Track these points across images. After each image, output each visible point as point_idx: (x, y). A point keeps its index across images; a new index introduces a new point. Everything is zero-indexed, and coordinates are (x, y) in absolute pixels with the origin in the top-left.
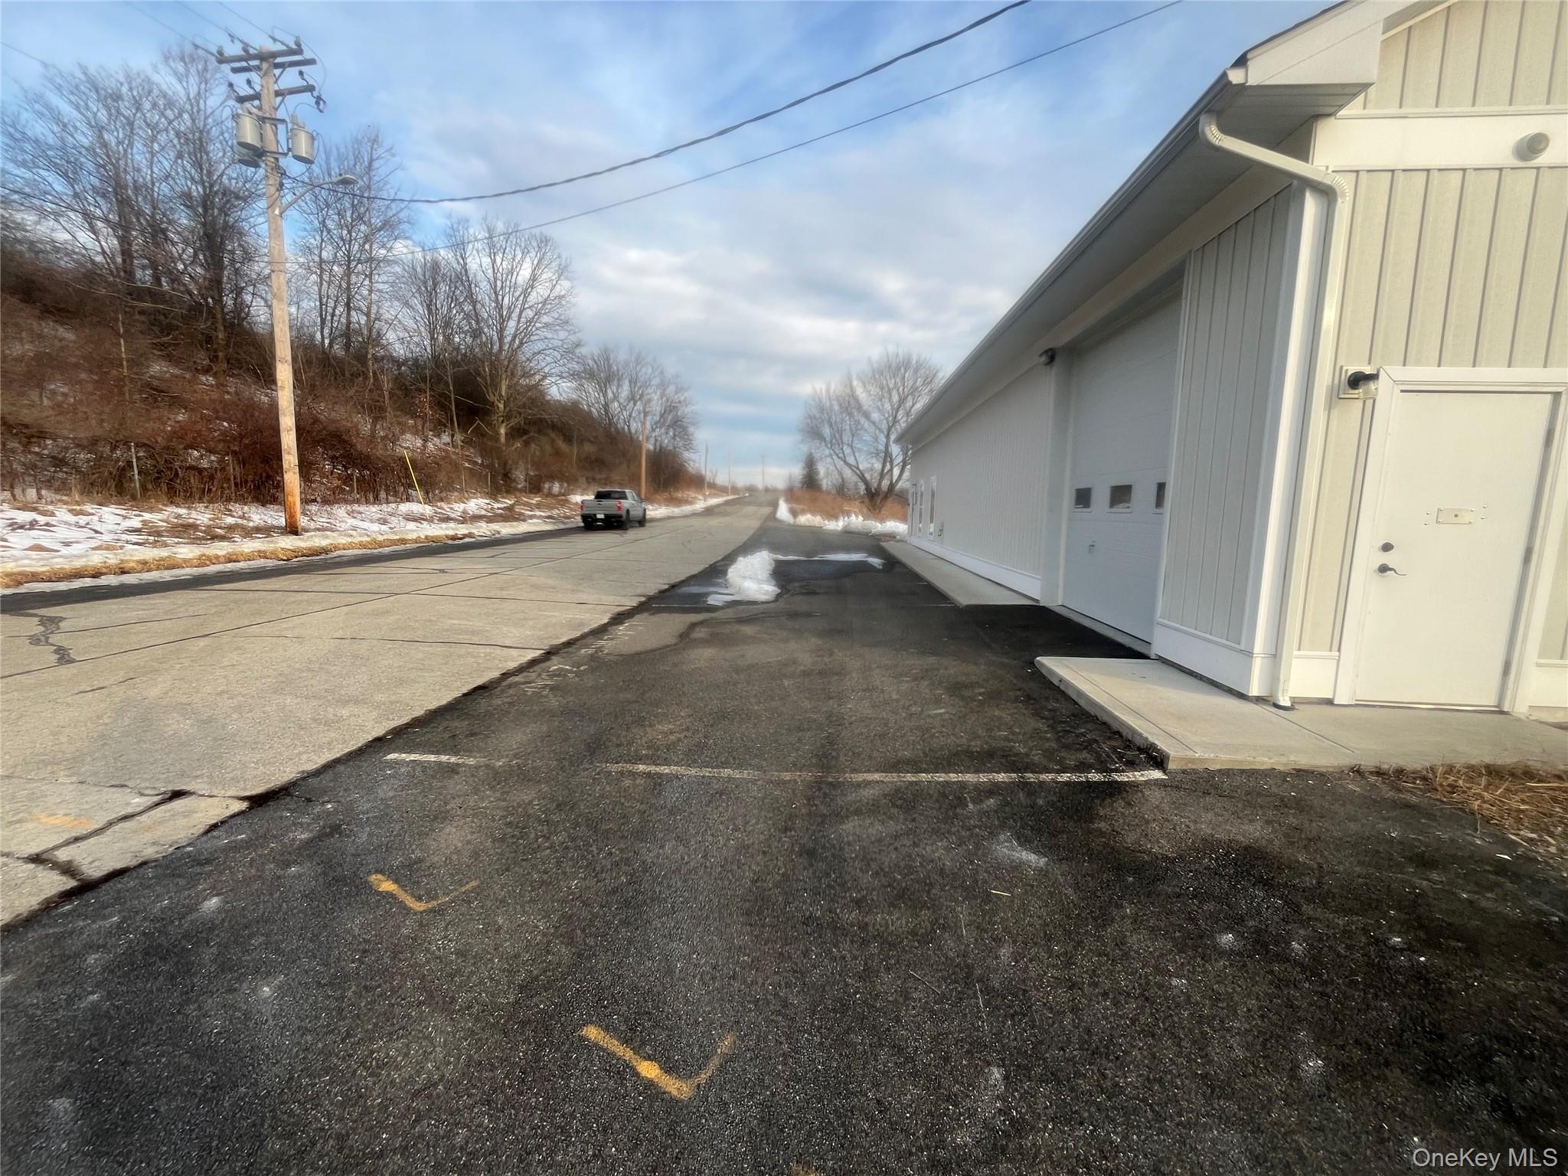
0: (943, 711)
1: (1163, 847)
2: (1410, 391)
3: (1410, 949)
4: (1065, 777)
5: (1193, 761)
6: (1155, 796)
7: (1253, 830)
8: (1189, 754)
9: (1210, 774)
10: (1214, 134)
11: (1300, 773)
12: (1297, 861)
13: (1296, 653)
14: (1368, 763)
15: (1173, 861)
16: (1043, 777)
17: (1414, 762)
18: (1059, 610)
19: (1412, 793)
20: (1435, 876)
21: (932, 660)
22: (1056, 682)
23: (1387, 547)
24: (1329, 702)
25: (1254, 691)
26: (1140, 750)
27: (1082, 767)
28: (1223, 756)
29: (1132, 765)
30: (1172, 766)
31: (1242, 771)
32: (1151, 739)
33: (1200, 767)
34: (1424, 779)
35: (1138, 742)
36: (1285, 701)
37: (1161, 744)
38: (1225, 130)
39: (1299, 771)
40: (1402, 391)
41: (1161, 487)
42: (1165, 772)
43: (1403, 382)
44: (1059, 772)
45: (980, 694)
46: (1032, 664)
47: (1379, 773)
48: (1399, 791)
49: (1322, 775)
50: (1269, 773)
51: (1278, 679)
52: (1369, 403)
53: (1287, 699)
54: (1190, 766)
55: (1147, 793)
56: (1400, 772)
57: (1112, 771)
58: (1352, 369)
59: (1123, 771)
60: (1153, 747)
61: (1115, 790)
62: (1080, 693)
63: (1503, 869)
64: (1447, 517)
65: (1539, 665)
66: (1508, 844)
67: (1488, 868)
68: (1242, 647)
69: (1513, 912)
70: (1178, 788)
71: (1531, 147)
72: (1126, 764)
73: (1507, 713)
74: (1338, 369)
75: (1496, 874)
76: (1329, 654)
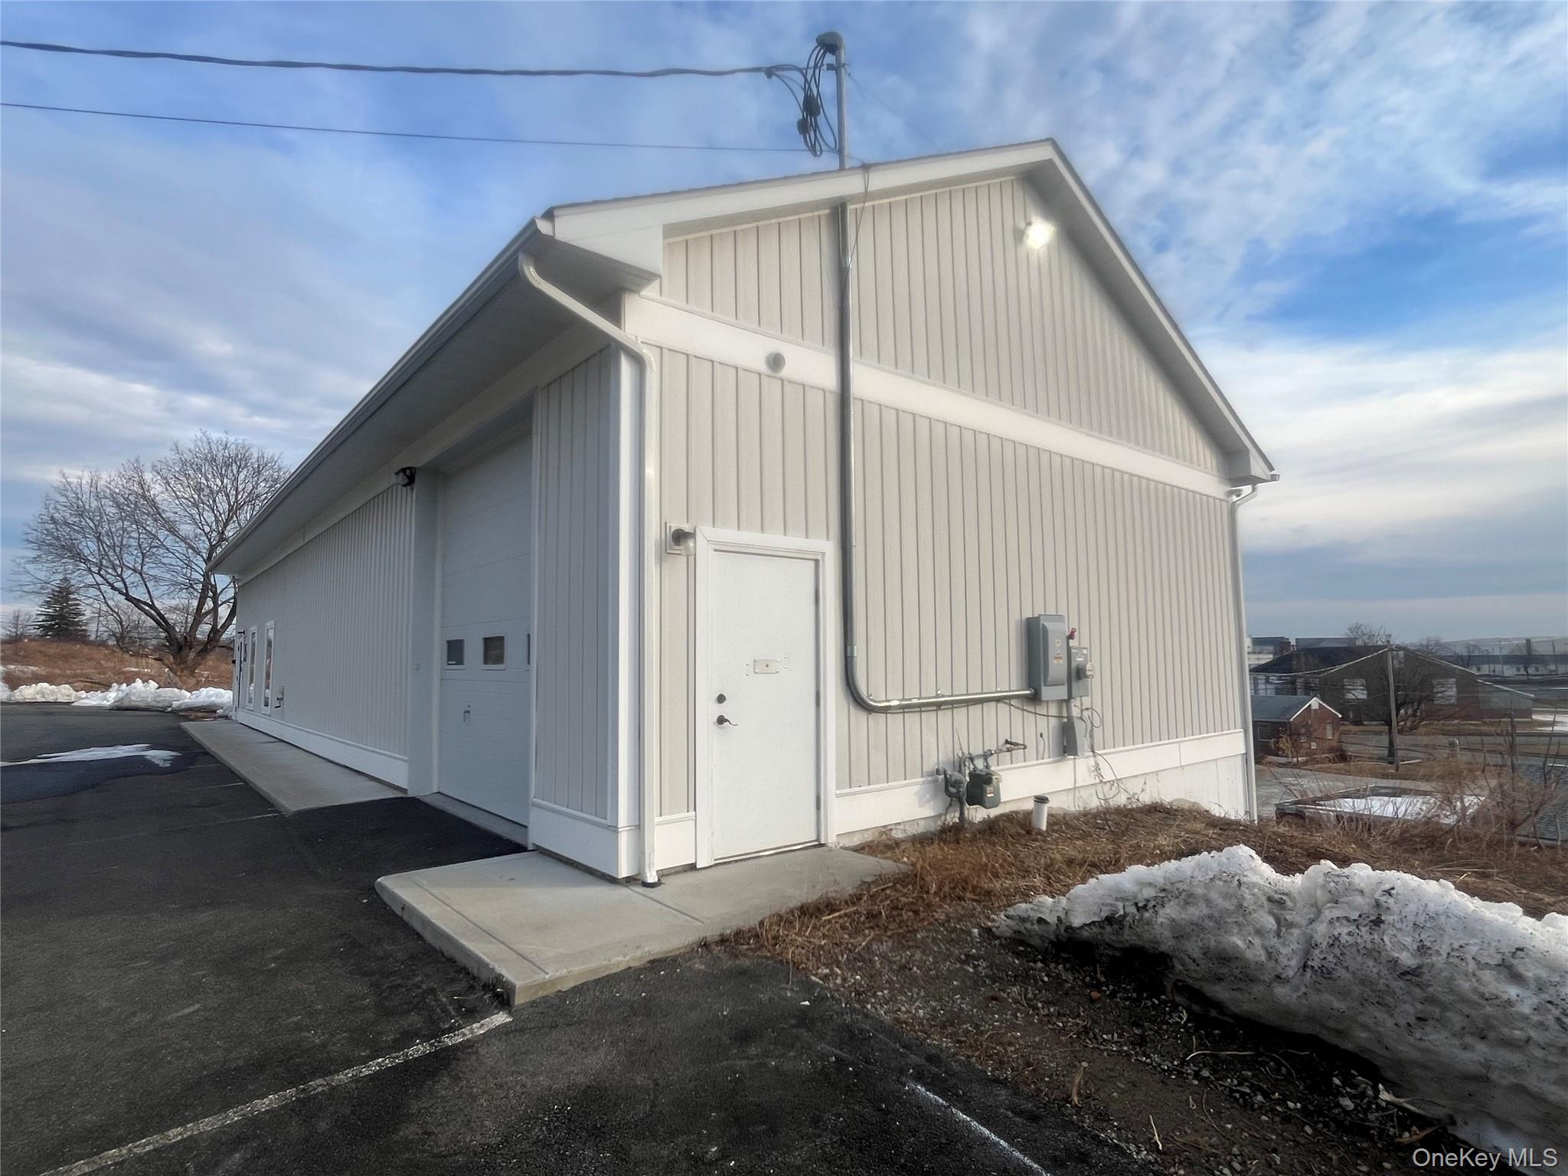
0: (197, 1006)
2: (723, 550)
3: (724, 1156)
4: (374, 1066)
5: (543, 985)
6: (491, 1055)
7: (595, 1062)
8: (540, 977)
9: (562, 995)
10: (531, 273)
11: (655, 964)
12: (635, 1086)
13: (657, 819)
14: (712, 933)
15: (494, 1150)
16: (344, 1077)
19: (745, 956)
20: (753, 1050)
21: (204, 917)
22: (398, 912)
23: (721, 699)
24: (692, 867)
25: (624, 872)
26: (485, 988)
27: (406, 1039)
28: (576, 969)
29: (473, 1014)
30: (519, 1000)
31: (597, 981)
32: (500, 969)
33: (550, 991)
34: (757, 936)
35: (484, 976)
36: (652, 878)
37: (508, 975)
38: (543, 275)
39: (652, 962)
40: (715, 550)
42: (510, 1014)
43: (716, 542)
44: (364, 1061)
45: (275, 959)
46: (372, 890)
47: (723, 941)
48: (737, 956)
49: (674, 959)
50: (629, 975)
51: (644, 853)
52: (691, 558)
53: (654, 873)
54: (541, 994)
55: (482, 1051)
56: (738, 933)
57: (444, 1032)
58: (675, 525)
59: (460, 1027)
60: (499, 979)
61: (443, 1060)
62: (425, 922)
63: (804, 1019)
64: (763, 666)
65: (838, 796)
66: (808, 987)
67: (793, 1022)
68: (609, 822)
69: (805, 1066)
70: (522, 1031)
71: (776, 362)
72: (463, 1016)
73: (821, 845)
74: (663, 525)
75: (798, 1026)
76: (686, 814)
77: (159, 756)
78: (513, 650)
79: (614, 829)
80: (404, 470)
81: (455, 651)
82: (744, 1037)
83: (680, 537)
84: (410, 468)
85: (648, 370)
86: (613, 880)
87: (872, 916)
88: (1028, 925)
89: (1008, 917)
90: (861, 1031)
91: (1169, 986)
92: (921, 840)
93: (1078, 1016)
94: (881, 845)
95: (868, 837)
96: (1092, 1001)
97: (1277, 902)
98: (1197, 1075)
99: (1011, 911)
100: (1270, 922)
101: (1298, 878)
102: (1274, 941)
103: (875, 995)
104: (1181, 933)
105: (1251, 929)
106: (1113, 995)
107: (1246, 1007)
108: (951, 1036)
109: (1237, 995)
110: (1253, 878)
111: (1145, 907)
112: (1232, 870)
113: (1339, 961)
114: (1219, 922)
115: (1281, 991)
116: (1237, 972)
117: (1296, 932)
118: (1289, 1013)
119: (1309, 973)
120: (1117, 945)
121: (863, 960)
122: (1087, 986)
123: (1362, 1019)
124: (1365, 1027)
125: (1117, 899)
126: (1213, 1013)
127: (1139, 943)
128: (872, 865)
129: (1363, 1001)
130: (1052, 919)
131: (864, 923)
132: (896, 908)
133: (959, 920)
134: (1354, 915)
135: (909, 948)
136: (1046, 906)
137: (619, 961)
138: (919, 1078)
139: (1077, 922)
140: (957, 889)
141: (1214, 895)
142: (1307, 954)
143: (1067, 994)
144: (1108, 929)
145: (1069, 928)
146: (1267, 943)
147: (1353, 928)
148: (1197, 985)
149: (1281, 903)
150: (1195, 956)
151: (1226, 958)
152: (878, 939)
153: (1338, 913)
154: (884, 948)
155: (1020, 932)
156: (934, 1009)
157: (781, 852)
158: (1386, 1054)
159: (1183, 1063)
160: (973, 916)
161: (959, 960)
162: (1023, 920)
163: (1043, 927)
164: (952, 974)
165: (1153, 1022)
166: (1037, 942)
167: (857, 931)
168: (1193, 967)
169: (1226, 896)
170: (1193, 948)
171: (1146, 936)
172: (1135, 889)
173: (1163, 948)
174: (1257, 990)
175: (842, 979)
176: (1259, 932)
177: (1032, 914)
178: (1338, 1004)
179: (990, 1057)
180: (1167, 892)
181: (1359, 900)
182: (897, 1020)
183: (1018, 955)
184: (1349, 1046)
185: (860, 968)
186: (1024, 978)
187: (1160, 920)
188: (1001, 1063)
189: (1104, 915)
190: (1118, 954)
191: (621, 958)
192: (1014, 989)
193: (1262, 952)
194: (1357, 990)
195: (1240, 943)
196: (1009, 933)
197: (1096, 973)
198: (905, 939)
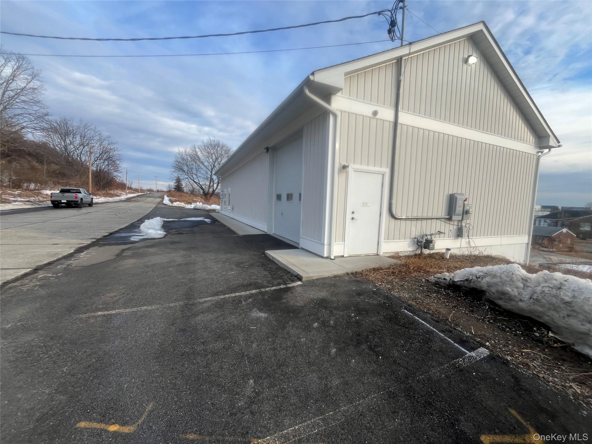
0: (234, 272)
1: (301, 303)
2: (356, 171)
3: (355, 316)
4: (273, 288)
5: (309, 277)
6: (299, 289)
7: (323, 294)
8: (308, 275)
9: (313, 280)
10: (307, 92)
11: (335, 277)
12: (333, 300)
13: (335, 243)
14: (350, 271)
15: (303, 307)
16: (267, 289)
17: (359, 270)
18: (272, 235)
19: (358, 277)
20: (361, 297)
21: (229, 255)
22: (271, 259)
23: (353, 213)
24: (343, 256)
25: (325, 255)
26: (295, 276)
27: (279, 284)
28: (317, 275)
29: (293, 281)
30: (304, 280)
31: (321, 278)
32: (298, 273)
33: (311, 279)
34: (361, 274)
35: (295, 274)
36: (333, 258)
37: (301, 274)
38: (311, 91)
39: (334, 276)
40: (354, 171)
41: (300, 195)
42: (302, 282)
43: (354, 169)
44: (272, 287)
45: (247, 265)
46: (264, 253)
47: (352, 274)
48: (356, 277)
49: (340, 276)
50: (328, 278)
51: (331, 251)
52: (347, 173)
53: (333, 256)
54: (309, 279)
55: (297, 289)
56: (356, 272)
57: (287, 284)
58: (343, 164)
59: (290, 283)
60: (299, 275)
61: (288, 289)
62: (278, 261)
63: (374, 292)
64: (365, 204)
65: (384, 242)
66: (376, 286)
67: (372, 293)
68: (322, 242)
69: (375, 302)
70: (305, 286)
71: (375, 113)
72: (291, 281)
73: (378, 255)
74: (340, 163)
75: (373, 294)
76: (342, 243)
77: (208, 220)
78: (296, 197)
79: (323, 245)
80: (266, 148)
81: (279, 197)
82: (359, 294)
83: (344, 167)
84: (268, 148)
85: (338, 118)
87: (393, 273)
88: (440, 280)
89: (434, 277)
90: (390, 297)
91: (484, 300)
92: (408, 257)
93: (453, 303)
94: (396, 256)
95: (392, 254)
96: (458, 300)
97: (525, 280)
98: (488, 321)
99: (435, 276)
100: (521, 285)
101: (534, 275)
102: (522, 290)
103: (394, 291)
104: (489, 285)
105: (514, 286)
106: (465, 299)
107: (508, 307)
108: (415, 302)
109: (506, 304)
110: (517, 273)
111: (479, 278)
112: (511, 270)
113: (543, 298)
114: (504, 283)
115: (521, 304)
116: (507, 297)
117: (530, 289)
118: (522, 310)
119: (532, 300)
120: (468, 287)
121: (391, 283)
122: (457, 296)
123: (547, 314)
124: (548, 316)
125: (470, 275)
126: (497, 308)
127: (476, 287)
128: (394, 261)
129: (549, 309)
130: (448, 279)
131: (391, 274)
132: (400, 272)
133: (419, 277)
134: (552, 286)
135: (404, 281)
136: (447, 275)
137: (326, 275)
138: (406, 309)
139: (456, 280)
140: (419, 269)
141: (503, 276)
142: (532, 295)
143: (450, 298)
144: (466, 282)
145: (453, 281)
146: (519, 291)
147: (550, 289)
148: (493, 300)
149: (526, 281)
150: (494, 292)
151: (504, 293)
152: (395, 278)
153: (546, 285)
154: (396, 280)
155: (437, 281)
156: (410, 296)
157: (367, 255)
158: (554, 324)
159: (485, 318)
160: (423, 276)
161: (418, 286)
162: (439, 278)
163: (445, 281)
164: (416, 289)
165: (477, 307)
166: (443, 284)
167: (389, 276)
168: (493, 295)
169: (507, 277)
170: (493, 290)
171: (478, 285)
172: (477, 273)
173: (483, 289)
174: (513, 303)
175: (384, 286)
176: (517, 288)
177: (442, 277)
178: (540, 309)
179: (426, 308)
180: (486, 274)
181: (554, 282)
182: (400, 296)
183: (436, 287)
184: (542, 321)
185: (390, 284)
186: (438, 292)
187: (483, 281)
188: (429, 309)
189: (465, 279)
190: (468, 289)
191: (327, 274)
192: (434, 295)
193: (517, 293)
194: (548, 306)
195: (510, 290)
196: (434, 281)
197: (460, 293)
198: (403, 279)
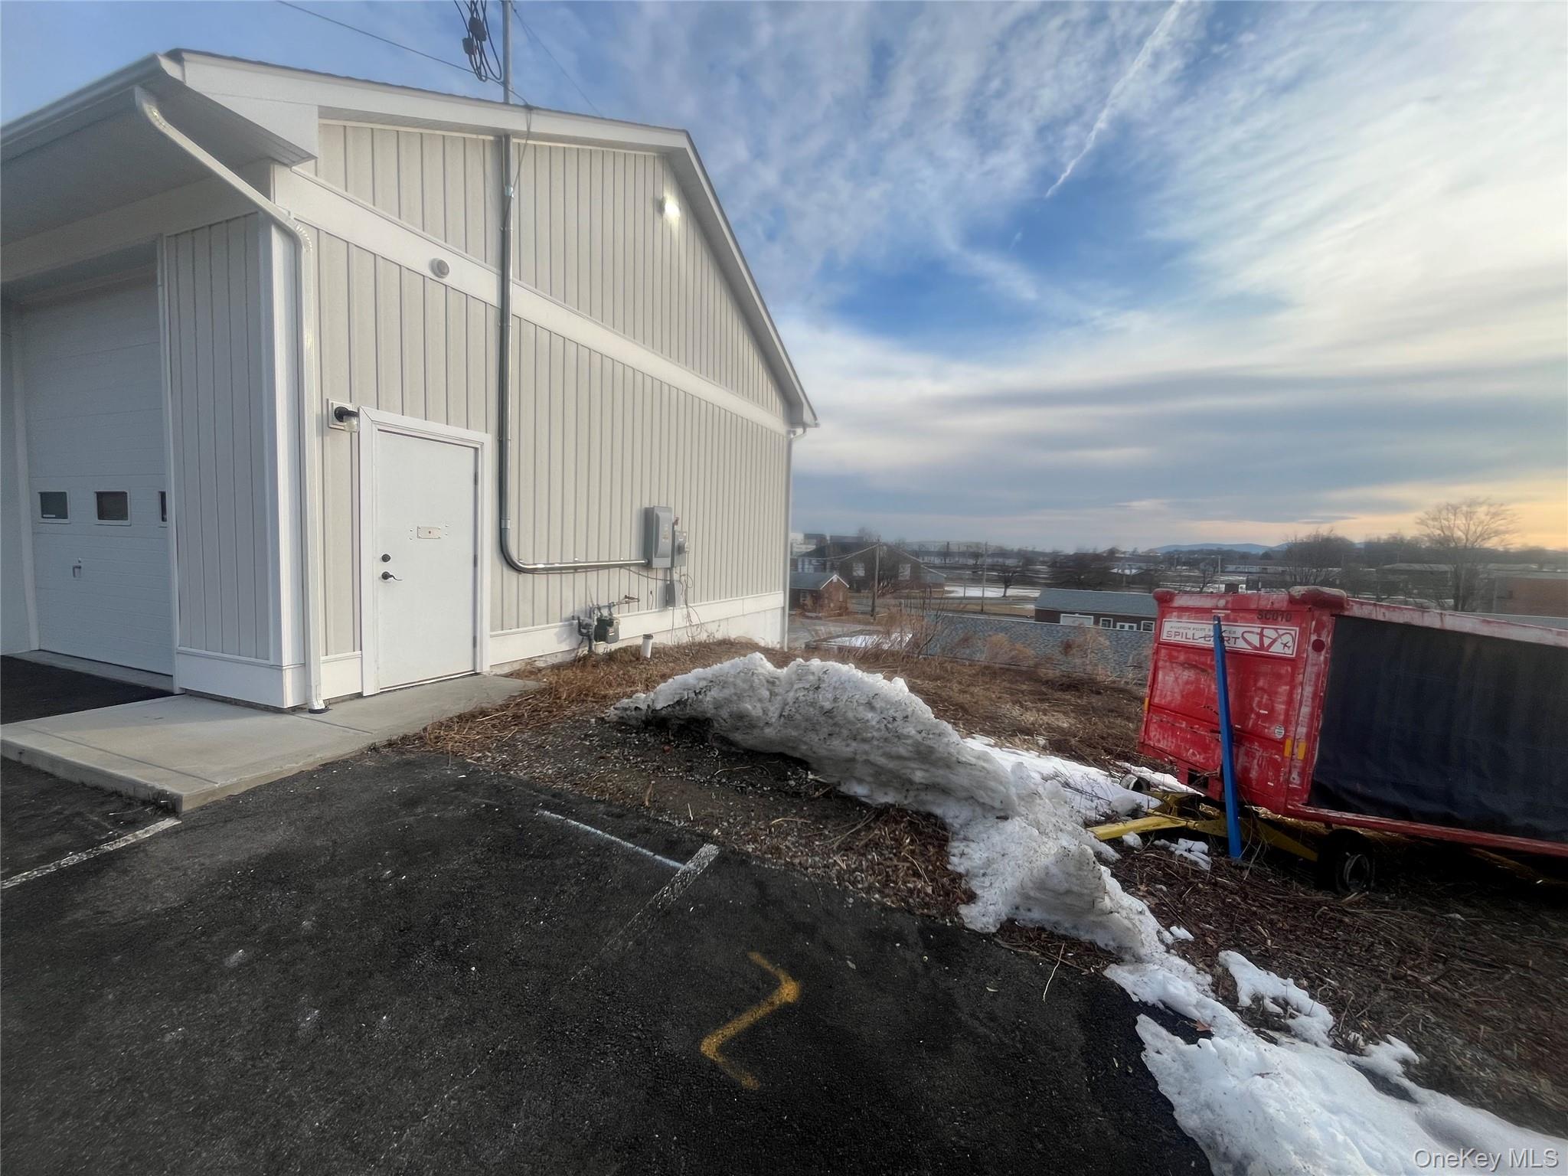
1: (173, 899)
2: (388, 431)
4: (19, 879)
5: (213, 793)
6: (163, 849)
7: (277, 836)
8: (208, 787)
9: (233, 800)
10: (156, 118)
11: (326, 767)
13: (323, 658)
14: (380, 739)
15: (178, 910)
17: (410, 731)
19: (411, 752)
20: (419, 810)
23: (386, 558)
24: (359, 696)
25: (290, 702)
26: (145, 803)
28: (247, 776)
29: (133, 825)
30: (186, 807)
31: (269, 784)
32: (159, 786)
33: (221, 797)
34: (421, 738)
35: (142, 794)
36: (318, 705)
37: (170, 788)
39: (324, 765)
40: (379, 430)
42: (178, 818)
43: (379, 423)
47: (390, 744)
48: (403, 753)
49: (346, 761)
50: (300, 775)
51: (311, 686)
53: (321, 702)
54: (210, 800)
55: (151, 849)
56: (405, 739)
57: (101, 842)
58: (338, 404)
59: (119, 836)
60: (162, 794)
61: (103, 863)
62: (53, 760)
63: (460, 786)
64: (425, 533)
65: (492, 636)
66: (464, 766)
67: (452, 789)
68: (272, 662)
69: (462, 812)
70: (193, 828)
71: (440, 269)
72: (121, 827)
73: (476, 674)
74: (324, 402)
75: (456, 790)
76: (352, 653)
78: (140, 505)
79: (279, 668)
81: (53, 504)
82: (411, 803)
83: (342, 414)
85: (304, 250)
86: (279, 711)
87: (515, 717)
88: (628, 712)
89: (615, 709)
90: (505, 787)
91: (710, 737)
92: (557, 668)
93: (655, 761)
94: (529, 670)
95: (516, 667)
96: (664, 751)
97: (771, 682)
98: (719, 782)
99: (618, 705)
100: (766, 694)
101: (785, 669)
102: (767, 704)
103: (516, 766)
104: (718, 706)
105: (756, 698)
106: (677, 746)
107: (750, 742)
108: (570, 782)
109: (746, 737)
110: (760, 670)
111: (700, 692)
112: (750, 667)
113: (797, 711)
114: (740, 697)
115: (767, 730)
116: (746, 724)
117: (779, 698)
118: (771, 742)
119: (782, 719)
120: (682, 717)
121: (509, 746)
122: (662, 743)
123: (804, 739)
124: (805, 743)
125: (684, 690)
126: (733, 749)
127: (694, 714)
128: (517, 684)
129: (806, 730)
130: (644, 707)
131: (510, 722)
132: (536, 710)
133: (582, 715)
134: (808, 686)
135: (545, 734)
136: (642, 699)
137: (291, 767)
138: (546, 807)
139: (659, 706)
140: (581, 695)
141: (739, 682)
142: (783, 709)
143: (649, 750)
144: (678, 708)
145: (654, 711)
146: (764, 705)
147: (806, 692)
148: (725, 735)
149: (773, 683)
150: (725, 717)
151: (741, 716)
152: (521, 732)
153: (801, 686)
154: (525, 736)
155: (623, 717)
156: (560, 768)
157: (441, 681)
158: (814, 755)
159: (713, 776)
160: (592, 711)
161: (580, 738)
162: (626, 709)
163: (638, 712)
164: (575, 747)
165: (698, 758)
166: (633, 722)
167: (505, 728)
168: (724, 724)
169: (744, 681)
170: (724, 713)
171: (699, 709)
172: (695, 682)
173: (709, 715)
174: (756, 732)
175: (491, 760)
176: (760, 700)
177: (631, 705)
178: (794, 733)
179: (595, 789)
180: (712, 682)
181: (811, 678)
182: (533, 777)
183: (620, 731)
184: (797, 755)
185: (506, 751)
186: (621, 744)
187: (708, 699)
188: (603, 791)
189: (675, 700)
190: (682, 722)
191: (294, 765)
192: (616, 751)
193: (761, 711)
194: (803, 724)
195: (749, 707)
196: (615, 719)
197: (668, 735)
198: (542, 728)
